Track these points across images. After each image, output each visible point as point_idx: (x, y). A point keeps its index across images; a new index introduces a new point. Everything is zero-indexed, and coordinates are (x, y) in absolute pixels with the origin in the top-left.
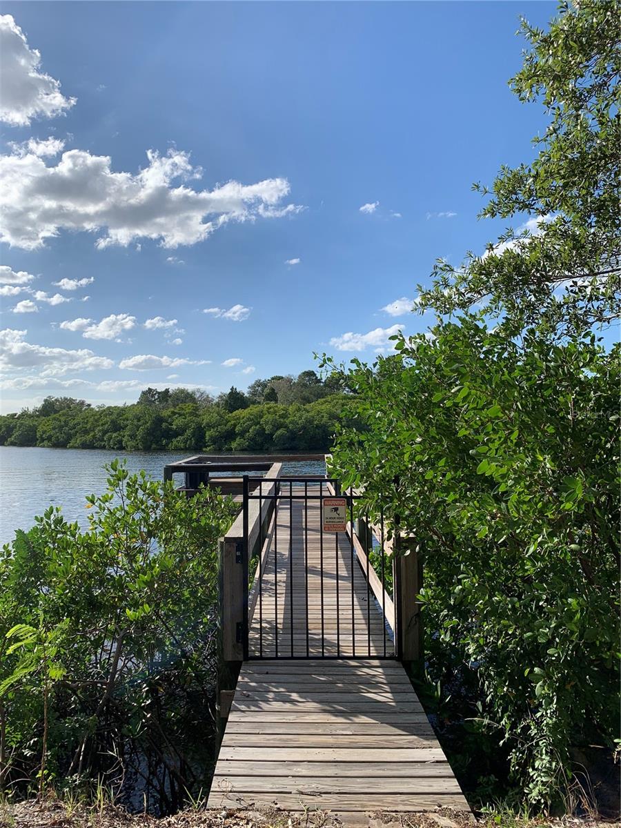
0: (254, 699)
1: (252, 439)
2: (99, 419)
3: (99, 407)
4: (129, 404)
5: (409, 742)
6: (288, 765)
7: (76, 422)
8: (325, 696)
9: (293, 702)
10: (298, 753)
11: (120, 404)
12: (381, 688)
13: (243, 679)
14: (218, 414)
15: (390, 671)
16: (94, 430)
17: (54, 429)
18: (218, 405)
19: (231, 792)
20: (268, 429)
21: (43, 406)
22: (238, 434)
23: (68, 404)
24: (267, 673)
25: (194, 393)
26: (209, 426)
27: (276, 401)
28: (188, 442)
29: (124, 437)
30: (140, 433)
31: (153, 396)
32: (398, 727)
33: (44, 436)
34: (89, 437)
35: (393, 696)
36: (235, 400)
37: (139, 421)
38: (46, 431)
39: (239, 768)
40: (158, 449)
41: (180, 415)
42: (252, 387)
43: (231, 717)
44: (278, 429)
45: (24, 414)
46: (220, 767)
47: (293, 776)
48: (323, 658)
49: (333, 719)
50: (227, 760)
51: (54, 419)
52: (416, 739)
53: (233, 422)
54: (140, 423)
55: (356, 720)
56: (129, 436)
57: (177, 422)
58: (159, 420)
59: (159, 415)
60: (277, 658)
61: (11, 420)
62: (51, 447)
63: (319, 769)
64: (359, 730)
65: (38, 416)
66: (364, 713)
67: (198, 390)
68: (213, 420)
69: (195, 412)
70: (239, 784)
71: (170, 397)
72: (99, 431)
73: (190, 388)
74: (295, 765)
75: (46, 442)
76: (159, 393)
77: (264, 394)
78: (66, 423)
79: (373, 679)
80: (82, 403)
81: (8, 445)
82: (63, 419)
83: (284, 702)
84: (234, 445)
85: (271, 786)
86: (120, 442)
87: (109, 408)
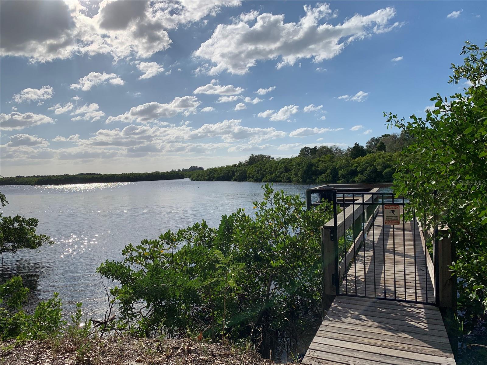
0: (338, 316)
1: (368, 175)
2: (278, 165)
3: (278, 159)
4: (294, 156)
5: (433, 352)
6: (351, 351)
7: (266, 167)
8: (382, 320)
9: (362, 320)
10: (359, 346)
11: (289, 157)
12: (420, 320)
13: (334, 305)
14: (346, 160)
15: (428, 312)
16: (275, 172)
17: (255, 171)
18: (346, 155)
19: (316, 358)
20: (379, 168)
21: (249, 159)
22: (359, 172)
23: (262, 157)
24: (349, 303)
25: (332, 148)
26: (341, 168)
27: (385, 151)
28: (328, 178)
29: (291, 175)
30: (300, 173)
31: (307, 151)
32: (426, 343)
33: (250, 176)
34: (273, 176)
35: (428, 325)
36: (357, 151)
37: (299, 166)
38: (251, 173)
39: (323, 348)
40: (310, 182)
41: (323, 162)
42: (369, 143)
43: (323, 323)
44: (386, 168)
45: (240, 164)
46: (312, 346)
47: (353, 357)
48: (385, 299)
49: (385, 332)
50: (317, 343)
51: (255, 166)
52: (438, 351)
53: (356, 165)
54: (300, 167)
55: (400, 335)
56: (294, 174)
57: (321, 166)
58: (311, 165)
59: (310, 162)
60: (356, 296)
61: (234, 168)
62: (254, 181)
63: (369, 356)
64: (400, 340)
65: (247, 165)
66: (406, 332)
67: (334, 146)
68: (343, 164)
69: (332, 160)
70: (321, 355)
71: (317, 151)
72: (278, 172)
73: (329, 145)
74: (356, 352)
75: (251, 179)
76: (311, 149)
77: (377, 146)
78: (261, 168)
79: (417, 315)
80: (269, 157)
81: (233, 181)
82: (259, 166)
83: (356, 319)
84: (356, 179)
85: (339, 359)
86: (289, 178)
87: (283, 159)
